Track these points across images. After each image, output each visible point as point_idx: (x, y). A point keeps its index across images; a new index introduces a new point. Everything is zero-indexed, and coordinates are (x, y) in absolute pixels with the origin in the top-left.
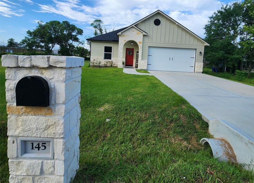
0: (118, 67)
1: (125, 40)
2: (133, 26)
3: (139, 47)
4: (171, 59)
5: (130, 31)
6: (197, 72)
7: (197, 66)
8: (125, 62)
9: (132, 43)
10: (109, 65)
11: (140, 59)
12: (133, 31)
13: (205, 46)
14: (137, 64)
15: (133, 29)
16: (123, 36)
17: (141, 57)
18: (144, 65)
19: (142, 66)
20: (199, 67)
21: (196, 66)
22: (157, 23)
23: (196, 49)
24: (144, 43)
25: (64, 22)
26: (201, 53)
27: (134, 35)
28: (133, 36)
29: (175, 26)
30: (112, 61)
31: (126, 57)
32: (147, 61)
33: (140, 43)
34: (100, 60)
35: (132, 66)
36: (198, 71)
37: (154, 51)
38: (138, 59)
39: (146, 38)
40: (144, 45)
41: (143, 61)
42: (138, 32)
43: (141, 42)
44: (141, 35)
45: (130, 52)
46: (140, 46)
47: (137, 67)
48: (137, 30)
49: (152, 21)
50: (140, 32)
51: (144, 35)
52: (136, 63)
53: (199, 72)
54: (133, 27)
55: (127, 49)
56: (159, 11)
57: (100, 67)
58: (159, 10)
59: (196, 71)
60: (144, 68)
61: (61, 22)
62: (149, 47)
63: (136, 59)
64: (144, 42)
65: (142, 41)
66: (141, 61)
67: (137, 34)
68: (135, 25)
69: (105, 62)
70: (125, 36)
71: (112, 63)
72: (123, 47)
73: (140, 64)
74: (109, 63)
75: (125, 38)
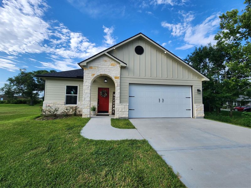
0: (83, 117)
1: (94, 75)
2: (105, 53)
3: (116, 85)
5: (101, 61)
6: (197, 118)
7: (197, 109)
8: (97, 107)
9: (106, 80)
11: (117, 101)
12: (105, 61)
13: (203, 82)
14: (114, 109)
15: (106, 58)
16: (91, 68)
17: (119, 99)
18: (123, 110)
19: (120, 113)
20: (199, 109)
21: (195, 109)
22: (139, 51)
23: (192, 86)
24: (122, 79)
26: (198, 90)
27: (107, 67)
28: (105, 69)
29: (163, 56)
30: (76, 107)
31: (98, 100)
32: (128, 104)
33: (116, 78)
34: (58, 106)
35: (108, 112)
36: (199, 116)
37: (137, 91)
38: (115, 102)
39: (125, 73)
40: (122, 81)
41: (121, 105)
42: (113, 62)
43: (118, 77)
44: (118, 67)
45: (103, 93)
46: (117, 82)
47: (113, 114)
48: (111, 60)
49: (132, 48)
50: (115, 63)
51: (122, 68)
52: (113, 107)
53: (200, 118)
54: (104, 55)
55: (100, 89)
57: (55, 116)
59: (195, 115)
60: (124, 116)
62: (130, 84)
63: (113, 102)
64: (122, 76)
65: (119, 76)
66: (119, 105)
67: (112, 65)
68: (108, 53)
69: (66, 108)
70: (93, 68)
71: (76, 109)
72: (90, 85)
73: (117, 109)
74: (71, 110)
75: (94, 72)
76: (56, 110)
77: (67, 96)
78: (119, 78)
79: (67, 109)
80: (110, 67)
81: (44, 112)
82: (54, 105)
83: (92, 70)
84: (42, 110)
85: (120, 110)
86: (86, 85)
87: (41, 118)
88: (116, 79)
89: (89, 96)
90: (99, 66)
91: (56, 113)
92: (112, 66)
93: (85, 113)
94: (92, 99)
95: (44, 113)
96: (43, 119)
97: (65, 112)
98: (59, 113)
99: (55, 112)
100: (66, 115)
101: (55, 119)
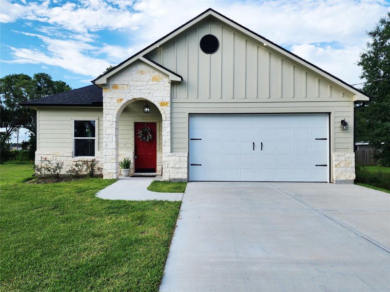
0: (105, 178)
1: (121, 100)
2: (140, 57)
3: (163, 117)
4: (258, 145)
5: (133, 73)
7: (337, 163)
8: (132, 161)
10: (84, 171)
11: (166, 149)
12: (142, 73)
15: (141, 67)
16: (115, 87)
17: (169, 144)
19: (172, 170)
20: (343, 164)
21: (334, 163)
22: (210, 45)
24: (175, 105)
25: (37, 76)
26: (344, 123)
28: (141, 88)
29: (261, 51)
30: (93, 161)
32: (186, 154)
33: (162, 104)
34: (62, 159)
35: (154, 170)
36: (342, 178)
37: (203, 126)
39: (181, 93)
40: (175, 110)
41: (175, 156)
42: (157, 73)
43: (167, 103)
44: (165, 84)
45: (145, 134)
46: (165, 111)
48: (151, 70)
49: (194, 42)
50: (161, 75)
51: (174, 84)
53: (345, 182)
54: (139, 61)
55: (137, 126)
56: (210, 12)
57: (58, 178)
58: (210, 9)
59: (334, 177)
60: (178, 176)
61: (32, 76)
62: (191, 115)
64: (174, 100)
65: (168, 99)
66: (168, 156)
67: (154, 79)
68: (145, 56)
69: (75, 163)
70: (119, 88)
71: (93, 166)
72: (115, 119)
73: (166, 164)
74: (85, 167)
75: (121, 95)
76: (59, 167)
77: (76, 141)
78: (169, 105)
79: (77, 165)
80: (151, 83)
81: (38, 170)
82: (55, 158)
83: (117, 91)
84: (34, 167)
85: (171, 166)
86: (107, 119)
87: (33, 180)
88: (164, 107)
89: (114, 140)
90: (131, 83)
91: (58, 171)
92: (155, 82)
93: (108, 171)
94: (120, 145)
95: (39, 173)
96: (38, 183)
97: (74, 169)
98: (63, 172)
99: (56, 170)
100: (76, 176)
101: (57, 182)
